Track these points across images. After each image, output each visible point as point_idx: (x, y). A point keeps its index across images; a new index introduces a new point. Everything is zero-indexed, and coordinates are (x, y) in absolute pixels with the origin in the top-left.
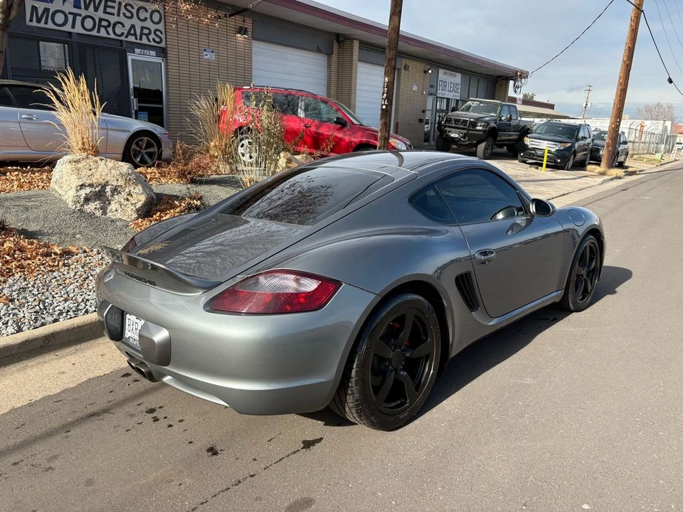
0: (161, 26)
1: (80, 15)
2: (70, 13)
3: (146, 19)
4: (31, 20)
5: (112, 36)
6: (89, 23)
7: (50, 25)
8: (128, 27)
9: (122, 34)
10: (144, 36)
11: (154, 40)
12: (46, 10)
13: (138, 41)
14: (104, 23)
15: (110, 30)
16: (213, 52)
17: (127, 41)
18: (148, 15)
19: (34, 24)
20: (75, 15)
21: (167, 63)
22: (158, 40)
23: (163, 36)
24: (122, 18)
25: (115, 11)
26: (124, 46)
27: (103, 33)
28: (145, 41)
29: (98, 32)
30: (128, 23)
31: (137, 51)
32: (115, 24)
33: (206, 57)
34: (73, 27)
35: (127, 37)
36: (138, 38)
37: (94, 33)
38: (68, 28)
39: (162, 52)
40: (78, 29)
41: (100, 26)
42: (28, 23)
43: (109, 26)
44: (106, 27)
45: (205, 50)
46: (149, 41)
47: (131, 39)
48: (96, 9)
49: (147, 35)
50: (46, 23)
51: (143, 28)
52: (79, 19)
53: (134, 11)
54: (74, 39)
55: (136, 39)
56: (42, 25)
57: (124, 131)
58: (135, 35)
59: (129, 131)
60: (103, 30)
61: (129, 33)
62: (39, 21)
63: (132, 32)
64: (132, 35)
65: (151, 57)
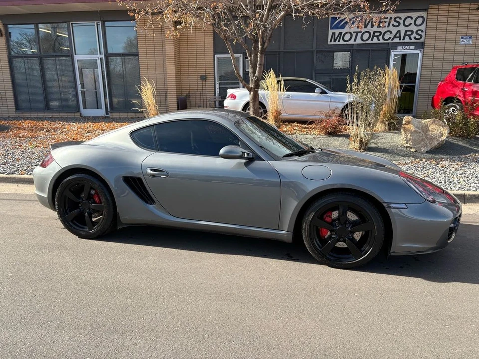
0: (423, 28)
1: (361, 32)
2: (354, 33)
3: (410, 24)
4: (331, 42)
5: (382, 41)
6: (366, 36)
7: (342, 42)
8: (394, 33)
9: (390, 38)
10: (407, 37)
11: (415, 38)
12: (340, 34)
13: (402, 41)
14: (377, 34)
15: (381, 38)
16: (470, 38)
17: (392, 43)
18: (412, 21)
19: (333, 43)
20: (357, 33)
21: (423, 52)
22: (418, 37)
23: (423, 34)
24: (391, 28)
25: (386, 25)
26: (390, 46)
27: (375, 41)
28: (407, 40)
29: (372, 40)
30: (394, 30)
31: (399, 48)
32: (385, 33)
33: (463, 43)
34: (355, 41)
35: (392, 40)
36: (402, 39)
37: (369, 42)
38: (352, 42)
39: (420, 46)
40: (359, 41)
41: (374, 36)
42: (329, 43)
43: (380, 35)
44: (377, 37)
45: (462, 38)
46: (410, 39)
47: (396, 40)
48: (372, 26)
49: (409, 36)
50: (339, 41)
51: (406, 31)
52: (360, 35)
53: (401, 22)
54: (355, 48)
55: (400, 40)
56: (337, 43)
57: (342, 102)
58: (399, 37)
59: (344, 103)
60: (375, 39)
61: (395, 37)
62: (335, 41)
63: (398, 35)
64: (397, 38)
65: (410, 51)
